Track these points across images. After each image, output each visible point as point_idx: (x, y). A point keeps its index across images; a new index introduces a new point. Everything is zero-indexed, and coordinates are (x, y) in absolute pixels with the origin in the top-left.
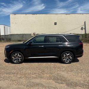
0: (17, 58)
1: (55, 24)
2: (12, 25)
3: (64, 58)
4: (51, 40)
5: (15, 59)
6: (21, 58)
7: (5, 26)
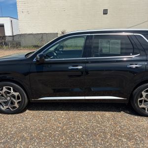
0: (9, 98)
1: (104, 14)
2: (20, 16)
3: (141, 101)
4: (106, 48)
5: (4, 102)
6: (18, 98)
7: (12, 19)
